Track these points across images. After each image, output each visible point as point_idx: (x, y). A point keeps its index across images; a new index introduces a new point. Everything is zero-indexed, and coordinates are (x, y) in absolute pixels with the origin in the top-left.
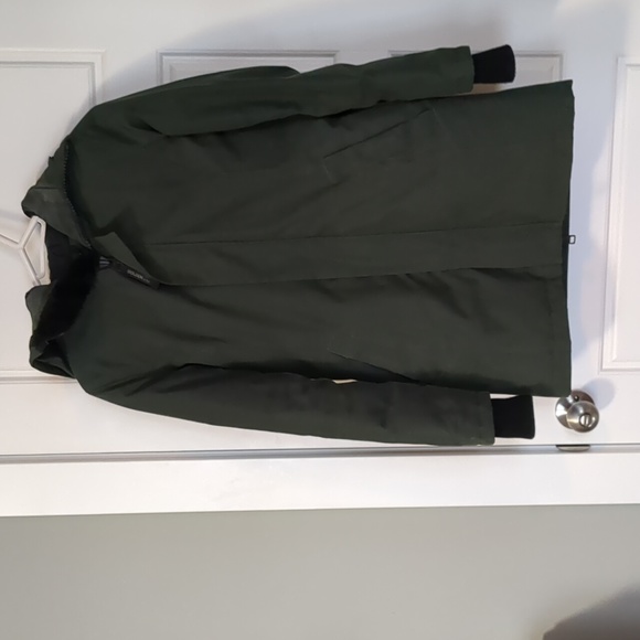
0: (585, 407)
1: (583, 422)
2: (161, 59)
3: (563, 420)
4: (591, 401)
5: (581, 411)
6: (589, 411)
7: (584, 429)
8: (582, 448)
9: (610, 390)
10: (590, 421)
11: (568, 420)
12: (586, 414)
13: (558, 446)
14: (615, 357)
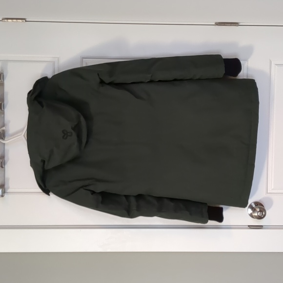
0: (260, 208)
1: (259, 215)
2: (82, 60)
3: (251, 215)
4: (263, 206)
5: (258, 210)
6: (262, 210)
7: (260, 218)
8: (260, 227)
9: (271, 202)
10: (262, 214)
11: (253, 214)
12: (260, 211)
13: (249, 226)
14: (272, 188)
